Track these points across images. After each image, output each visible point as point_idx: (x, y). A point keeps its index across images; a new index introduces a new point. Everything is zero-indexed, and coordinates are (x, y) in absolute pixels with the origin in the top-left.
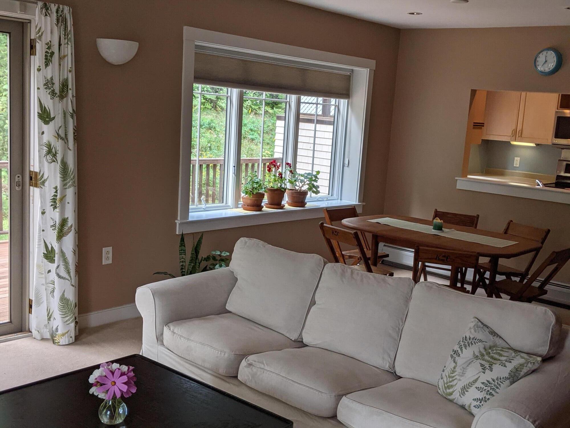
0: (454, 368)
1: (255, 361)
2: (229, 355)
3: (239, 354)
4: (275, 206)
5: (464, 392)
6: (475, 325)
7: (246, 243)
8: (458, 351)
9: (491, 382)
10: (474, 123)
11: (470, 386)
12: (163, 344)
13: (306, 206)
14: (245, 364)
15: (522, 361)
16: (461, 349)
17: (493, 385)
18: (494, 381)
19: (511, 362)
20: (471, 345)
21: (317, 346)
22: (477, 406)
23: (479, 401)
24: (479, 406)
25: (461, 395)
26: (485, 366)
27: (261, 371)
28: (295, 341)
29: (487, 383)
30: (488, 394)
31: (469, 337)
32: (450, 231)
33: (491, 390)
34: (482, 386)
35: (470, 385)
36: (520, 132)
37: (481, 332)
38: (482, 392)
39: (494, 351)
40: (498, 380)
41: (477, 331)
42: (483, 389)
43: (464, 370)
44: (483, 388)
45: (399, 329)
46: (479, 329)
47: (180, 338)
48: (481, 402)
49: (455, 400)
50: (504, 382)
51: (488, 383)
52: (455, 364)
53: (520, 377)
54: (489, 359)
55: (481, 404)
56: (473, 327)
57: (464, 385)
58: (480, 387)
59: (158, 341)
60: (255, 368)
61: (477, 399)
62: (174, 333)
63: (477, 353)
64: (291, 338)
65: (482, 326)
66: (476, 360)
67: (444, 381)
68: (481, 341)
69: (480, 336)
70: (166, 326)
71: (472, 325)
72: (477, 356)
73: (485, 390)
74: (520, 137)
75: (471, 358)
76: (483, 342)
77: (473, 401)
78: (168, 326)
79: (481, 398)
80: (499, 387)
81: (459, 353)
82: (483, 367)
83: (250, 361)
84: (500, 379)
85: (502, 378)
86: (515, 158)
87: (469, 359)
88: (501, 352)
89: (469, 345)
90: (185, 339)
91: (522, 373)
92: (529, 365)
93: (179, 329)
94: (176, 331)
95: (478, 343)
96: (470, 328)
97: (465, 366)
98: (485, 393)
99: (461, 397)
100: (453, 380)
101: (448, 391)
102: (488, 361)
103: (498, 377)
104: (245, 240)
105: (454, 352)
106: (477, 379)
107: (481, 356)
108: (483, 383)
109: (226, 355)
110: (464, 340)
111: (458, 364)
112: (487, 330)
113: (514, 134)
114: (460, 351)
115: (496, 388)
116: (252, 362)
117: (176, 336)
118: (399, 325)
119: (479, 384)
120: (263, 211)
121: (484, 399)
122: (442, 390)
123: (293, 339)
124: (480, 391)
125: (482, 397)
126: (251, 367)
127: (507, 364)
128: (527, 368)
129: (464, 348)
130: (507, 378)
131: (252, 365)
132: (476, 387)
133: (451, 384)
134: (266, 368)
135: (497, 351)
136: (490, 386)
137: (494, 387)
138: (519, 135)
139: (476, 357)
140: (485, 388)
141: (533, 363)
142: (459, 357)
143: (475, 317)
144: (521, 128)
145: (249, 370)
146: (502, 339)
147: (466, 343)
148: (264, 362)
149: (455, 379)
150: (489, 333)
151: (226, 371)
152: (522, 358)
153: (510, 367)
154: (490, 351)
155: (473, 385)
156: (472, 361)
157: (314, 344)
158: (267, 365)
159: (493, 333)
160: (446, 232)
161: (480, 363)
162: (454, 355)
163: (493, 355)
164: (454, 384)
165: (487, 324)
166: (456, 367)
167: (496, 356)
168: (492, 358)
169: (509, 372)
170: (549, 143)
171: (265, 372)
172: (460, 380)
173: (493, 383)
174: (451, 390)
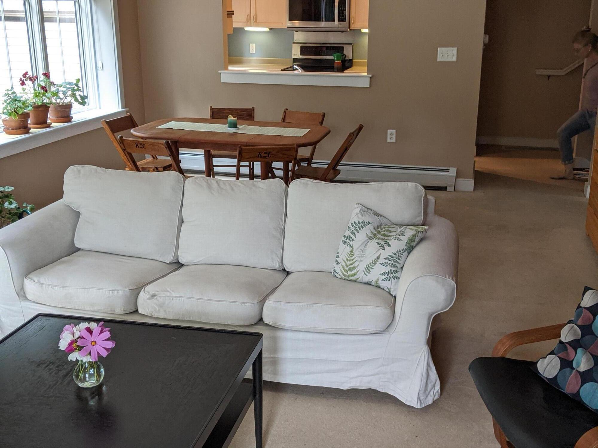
0: (351, 251)
1: (158, 291)
2: (124, 292)
3: (133, 288)
4: (42, 125)
5: (369, 270)
6: (360, 211)
7: (79, 171)
8: (350, 236)
9: (393, 256)
10: (227, 12)
11: (373, 264)
12: (26, 299)
13: (72, 120)
14: (148, 297)
15: (413, 232)
16: (354, 234)
17: (395, 258)
18: (395, 254)
19: (404, 235)
20: (361, 228)
21: (200, 263)
22: (385, 279)
23: (386, 275)
24: (387, 279)
25: (366, 273)
26: (382, 243)
27: (169, 299)
28: (171, 264)
29: (389, 258)
30: (393, 267)
31: (358, 221)
32: (244, 127)
33: (394, 262)
34: (386, 261)
35: (374, 262)
36: (255, 17)
37: (367, 216)
38: (387, 267)
39: (383, 229)
40: (398, 253)
41: (364, 216)
42: (387, 264)
43: (363, 251)
44: (387, 262)
45: (280, 229)
46: (365, 212)
47: (52, 287)
48: (388, 275)
49: (359, 279)
50: (403, 254)
51: (391, 258)
52: (350, 248)
53: (414, 246)
54: (382, 237)
55: (388, 277)
56: (359, 212)
57: (367, 264)
58: (384, 263)
59: (20, 298)
60: (161, 298)
61: (384, 273)
62: (42, 284)
63: (370, 235)
64: (165, 262)
65: (366, 210)
66: (371, 241)
67: (342, 265)
68: (369, 223)
69: (367, 218)
70: (26, 278)
71: (357, 211)
72: (371, 236)
73: (390, 264)
74: (255, 23)
75: (364, 240)
76: (371, 223)
77: (380, 276)
78: (29, 278)
79: (387, 272)
80: (400, 258)
81: (352, 238)
82: (380, 245)
83: (151, 293)
84: (400, 251)
85: (401, 250)
86: (250, 44)
87: (363, 241)
88: (390, 229)
89: (360, 229)
90: (59, 288)
91: (415, 243)
92: (420, 234)
93: (47, 279)
94: (42, 280)
95: (367, 225)
96: (357, 214)
97: (362, 248)
98: (390, 266)
99: (367, 275)
100: (354, 263)
101: (350, 273)
102: (383, 239)
103: (398, 251)
104: (77, 168)
105: (346, 238)
106: (379, 256)
107: (374, 236)
108: (386, 259)
109: (121, 293)
110: (355, 225)
111: (354, 248)
112: (372, 212)
113: (249, 19)
114: (352, 236)
115: (398, 260)
116: (153, 292)
117: (46, 287)
118: (280, 225)
119: (382, 260)
120: (31, 133)
121: (390, 271)
122: (341, 274)
123: (168, 262)
124: (385, 266)
125: (388, 270)
126: (156, 298)
127: (401, 237)
128: (418, 237)
129: (356, 233)
130: (405, 250)
131: (156, 296)
132: (381, 263)
133: (352, 266)
134: (173, 294)
135: (386, 229)
136: (393, 260)
137: (396, 260)
138: (255, 20)
139: (371, 238)
140: (389, 262)
141: (422, 232)
142: (353, 241)
143: (357, 203)
144: (255, 13)
145: (154, 300)
146: (385, 217)
147: (357, 228)
148: (168, 289)
149: (357, 261)
150: (374, 214)
151: (124, 309)
152: (412, 229)
153: (405, 239)
154: (379, 229)
155: (377, 262)
156: (368, 242)
157: (195, 261)
158: (173, 291)
159: (377, 214)
160: (242, 129)
161: (376, 242)
162: (346, 241)
163: (384, 232)
164: (356, 265)
165: (369, 208)
166: (353, 250)
167: (387, 233)
168: (384, 235)
169: (405, 244)
170: (285, 26)
171: (174, 298)
172: (361, 261)
173: (395, 256)
174: (353, 272)
